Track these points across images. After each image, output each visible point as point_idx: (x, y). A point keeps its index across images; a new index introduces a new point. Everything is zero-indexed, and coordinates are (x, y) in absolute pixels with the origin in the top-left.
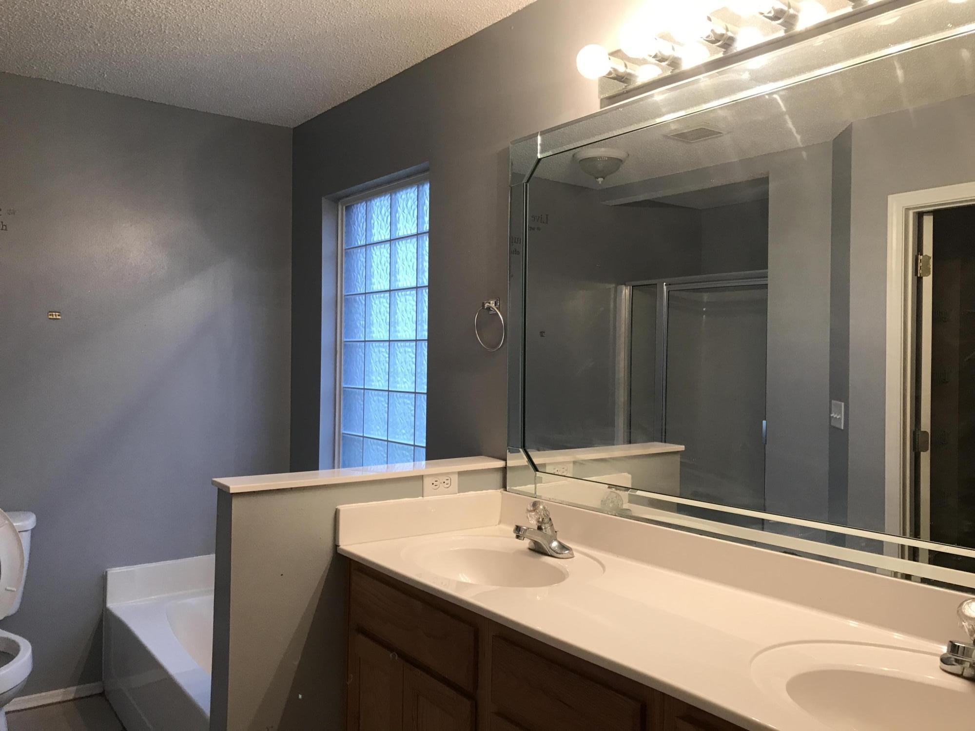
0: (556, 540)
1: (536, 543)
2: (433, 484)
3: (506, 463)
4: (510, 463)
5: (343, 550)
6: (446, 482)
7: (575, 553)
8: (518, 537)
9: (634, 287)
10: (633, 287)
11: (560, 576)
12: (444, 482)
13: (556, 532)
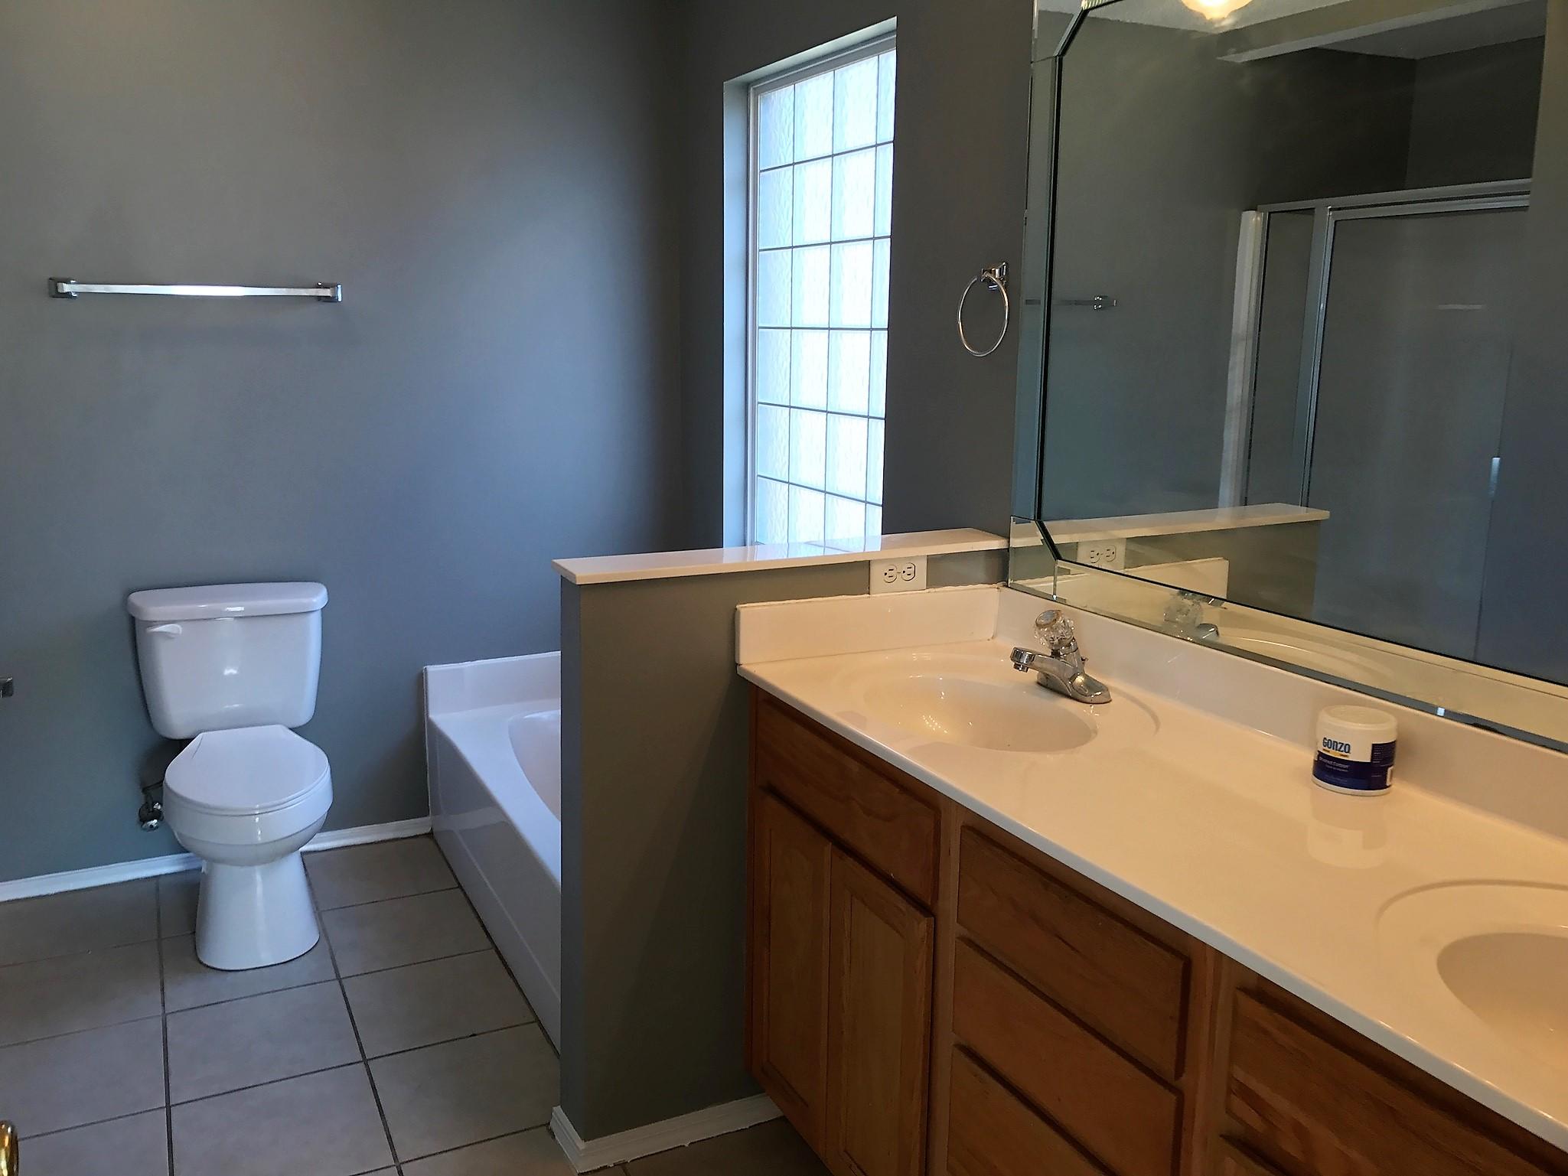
0: (1083, 673)
1: (1047, 676)
2: (886, 574)
3: (1009, 542)
4: (1016, 542)
5: (745, 671)
6: (908, 571)
7: (1113, 695)
8: (1016, 667)
9: (1272, 215)
10: (1270, 213)
11: (1083, 734)
12: (904, 572)
13: (1082, 660)
